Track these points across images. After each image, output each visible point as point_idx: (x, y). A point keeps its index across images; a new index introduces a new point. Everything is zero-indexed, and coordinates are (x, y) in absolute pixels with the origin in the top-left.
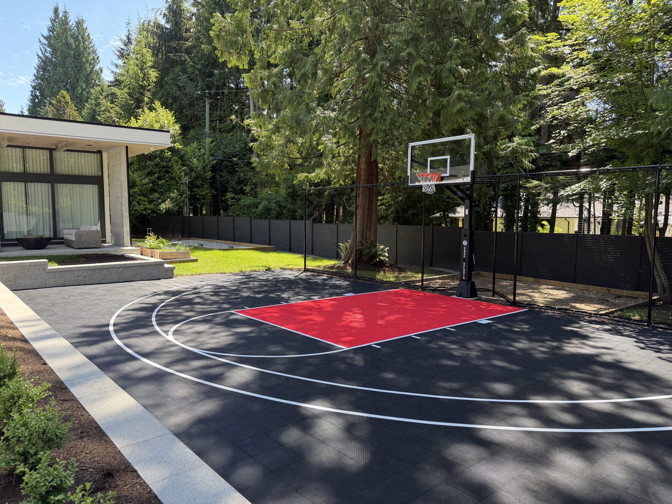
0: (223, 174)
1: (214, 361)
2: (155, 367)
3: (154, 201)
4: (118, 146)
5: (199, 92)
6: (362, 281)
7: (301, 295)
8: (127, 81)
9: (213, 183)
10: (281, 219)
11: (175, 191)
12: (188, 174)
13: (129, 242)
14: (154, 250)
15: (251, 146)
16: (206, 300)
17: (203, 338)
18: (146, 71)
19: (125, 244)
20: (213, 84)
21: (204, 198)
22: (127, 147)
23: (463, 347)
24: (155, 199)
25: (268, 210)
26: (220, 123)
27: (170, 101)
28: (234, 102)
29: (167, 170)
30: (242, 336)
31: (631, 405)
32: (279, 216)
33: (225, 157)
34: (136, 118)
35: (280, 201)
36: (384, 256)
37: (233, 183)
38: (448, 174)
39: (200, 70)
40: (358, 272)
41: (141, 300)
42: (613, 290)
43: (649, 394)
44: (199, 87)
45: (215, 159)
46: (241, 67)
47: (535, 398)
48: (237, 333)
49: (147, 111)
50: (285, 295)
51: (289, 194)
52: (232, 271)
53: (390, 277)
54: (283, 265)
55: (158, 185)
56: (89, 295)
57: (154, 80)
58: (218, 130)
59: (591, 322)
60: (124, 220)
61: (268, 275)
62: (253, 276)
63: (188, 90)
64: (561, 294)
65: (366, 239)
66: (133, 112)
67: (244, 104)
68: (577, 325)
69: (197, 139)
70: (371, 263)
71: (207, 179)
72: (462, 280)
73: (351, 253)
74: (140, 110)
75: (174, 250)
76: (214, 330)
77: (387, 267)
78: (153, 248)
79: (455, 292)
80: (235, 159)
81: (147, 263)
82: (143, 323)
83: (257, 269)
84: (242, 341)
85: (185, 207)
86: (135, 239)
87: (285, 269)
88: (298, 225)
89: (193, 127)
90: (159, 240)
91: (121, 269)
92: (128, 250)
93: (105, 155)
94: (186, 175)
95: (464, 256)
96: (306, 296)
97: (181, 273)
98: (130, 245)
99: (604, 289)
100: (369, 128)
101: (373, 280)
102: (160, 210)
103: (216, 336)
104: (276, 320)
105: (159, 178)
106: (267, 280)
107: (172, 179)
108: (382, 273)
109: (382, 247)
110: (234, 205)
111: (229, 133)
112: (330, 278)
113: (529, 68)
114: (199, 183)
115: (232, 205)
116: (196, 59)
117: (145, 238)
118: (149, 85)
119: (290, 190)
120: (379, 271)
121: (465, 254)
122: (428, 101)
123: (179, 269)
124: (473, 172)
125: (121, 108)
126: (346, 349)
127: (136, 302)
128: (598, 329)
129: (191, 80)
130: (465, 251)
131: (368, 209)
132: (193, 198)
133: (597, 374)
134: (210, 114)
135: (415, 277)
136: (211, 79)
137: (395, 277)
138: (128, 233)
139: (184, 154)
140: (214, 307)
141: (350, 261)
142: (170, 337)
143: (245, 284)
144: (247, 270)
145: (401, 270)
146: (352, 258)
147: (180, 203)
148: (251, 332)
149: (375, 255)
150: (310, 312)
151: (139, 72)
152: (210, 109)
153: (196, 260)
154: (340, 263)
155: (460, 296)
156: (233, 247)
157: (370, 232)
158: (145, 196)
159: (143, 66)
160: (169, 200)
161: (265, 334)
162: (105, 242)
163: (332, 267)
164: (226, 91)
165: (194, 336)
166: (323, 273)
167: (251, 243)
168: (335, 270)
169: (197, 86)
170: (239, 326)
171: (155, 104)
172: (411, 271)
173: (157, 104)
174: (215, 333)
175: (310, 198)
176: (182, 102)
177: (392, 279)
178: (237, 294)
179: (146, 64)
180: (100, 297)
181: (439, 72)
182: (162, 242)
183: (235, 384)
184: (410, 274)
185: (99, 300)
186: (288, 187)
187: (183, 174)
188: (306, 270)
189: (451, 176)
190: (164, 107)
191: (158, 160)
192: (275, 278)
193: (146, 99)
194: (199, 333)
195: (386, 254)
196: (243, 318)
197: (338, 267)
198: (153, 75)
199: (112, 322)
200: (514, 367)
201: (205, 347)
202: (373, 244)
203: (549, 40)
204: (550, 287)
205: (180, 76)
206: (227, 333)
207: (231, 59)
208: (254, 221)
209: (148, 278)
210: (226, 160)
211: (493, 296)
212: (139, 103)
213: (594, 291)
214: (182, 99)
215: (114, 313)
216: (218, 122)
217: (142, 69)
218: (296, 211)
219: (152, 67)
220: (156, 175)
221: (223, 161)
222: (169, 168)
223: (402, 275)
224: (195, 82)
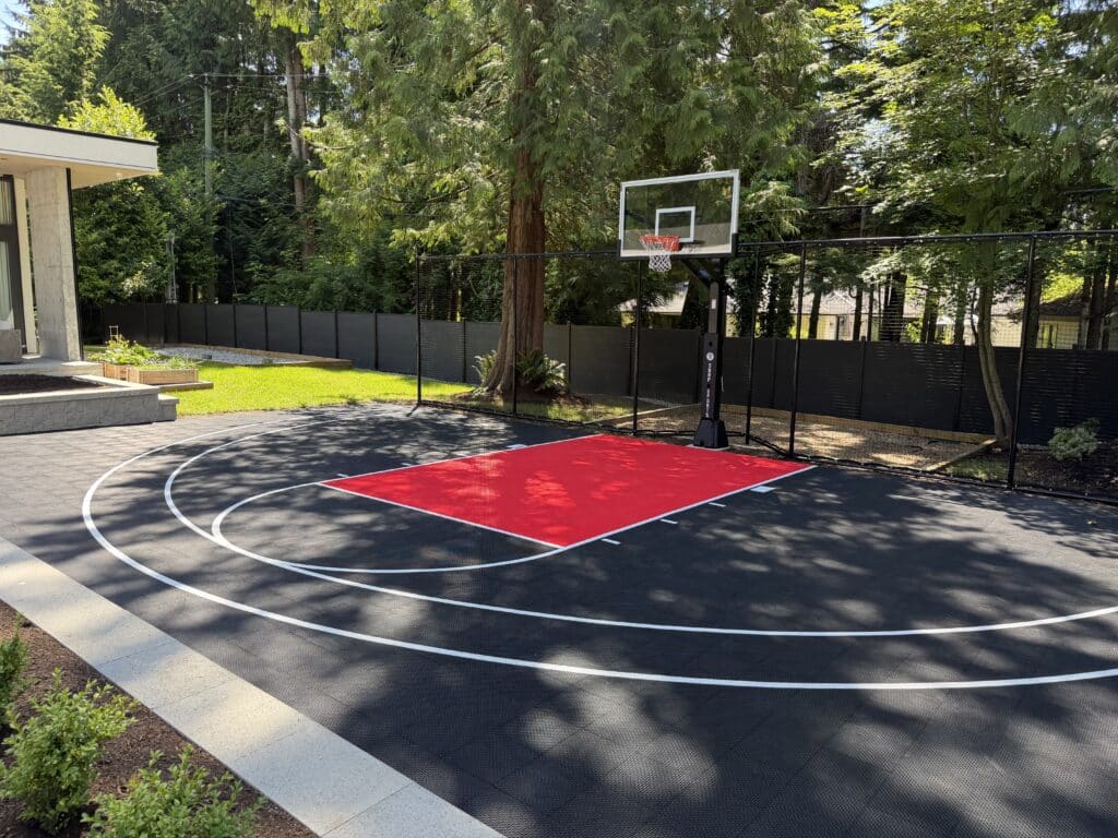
0: (237, 228)
1: (328, 585)
2: (214, 602)
3: (111, 274)
4: (50, 167)
5: (191, 76)
6: (528, 422)
7: (433, 450)
8: (46, 47)
9: (220, 243)
10: (354, 311)
11: (151, 257)
12: (174, 226)
13: (78, 353)
14: (128, 368)
15: (312, 176)
16: (258, 462)
17: (287, 539)
18: (83, 28)
19: (71, 356)
20: (216, 62)
21: (204, 271)
22: (68, 171)
23: (755, 536)
24: (112, 271)
25: (327, 294)
26: (230, 134)
27: (131, 88)
28: (257, 99)
29: (134, 217)
30: (360, 531)
31: (1070, 627)
32: (350, 305)
33: (242, 197)
34: (69, 115)
35: (350, 279)
36: (558, 378)
37: (259, 244)
38: (691, 239)
39: (189, 34)
40: (518, 406)
41: (129, 465)
42: (921, 431)
43: (1082, 608)
44: (189, 66)
45: (224, 200)
46: (295, 30)
47: (920, 624)
48: (346, 528)
49: (87, 104)
50: (406, 450)
51: (367, 267)
52: (285, 405)
53: (572, 413)
54: (376, 395)
55: (116, 245)
56: (17, 456)
57: (102, 46)
58: (225, 148)
59: (926, 486)
60: (67, 310)
61: (356, 413)
62: (326, 414)
63: (166, 71)
64: (848, 439)
65: (525, 349)
66: (61, 107)
67: (275, 102)
68: (906, 491)
69: (185, 162)
70: (536, 390)
71: (210, 236)
72: (704, 418)
73: (500, 373)
74: (74, 103)
75: (165, 366)
76: (301, 522)
77: (561, 396)
78: (124, 364)
79: (692, 438)
80: (262, 201)
81: (126, 392)
82: (153, 511)
83: (331, 401)
84: (364, 543)
85: (170, 287)
86: (90, 347)
87: (384, 402)
88: (389, 322)
89: (178, 141)
90: (134, 348)
91: (73, 405)
92: (77, 368)
93: (19, 184)
94: (170, 227)
95: (709, 379)
96: (444, 452)
97: (189, 411)
98: (79, 358)
99: (908, 430)
100: (541, 153)
101: (544, 419)
102: (122, 290)
103: (310, 533)
104: (408, 496)
105: (119, 233)
106: (356, 422)
107: (143, 234)
108: (556, 407)
109: (553, 363)
110: (263, 282)
111: (248, 152)
112: (471, 417)
113: (804, 64)
114: (195, 242)
115: (258, 284)
116: (181, 14)
117: (105, 345)
118: (90, 56)
119: (370, 260)
120: (550, 403)
121: (709, 375)
122: (644, 110)
123: (186, 402)
124: (736, 237)
125: (35, 96)
126: (561, 549)
127: (121, 470)
128: (941, 497)
129: (172, 52)
130: (710, 370)
131: (529, 297)
132: (183, 271)
133: (986, 575)
134: (213, 117)
135: (612, 414)
136: (211, 52)
137: (579, 413)
138: (74, 336)
139: (165, 189)
140: (278, 477)
141: (499, 387)
142: (219, 539)
143: (320, 431)
144: (314, 404)
145: (586, 402)
146: (502, 382)
147: (160, 280)
148: (374, 523)
149: (543, 377)
150: (463, 482)
151: (70, 29)
152: (213, 111)
153: (210, 386)
154: (482, 391)
155: (702, 445)
156: (271, 361)
157: (531, 336)
158: (94, 264)
159: (77, 19)
160: (140, 272)
161: (403, 527)
162: (25, 351)
163: (467, 398)
164: (240, 77)
165: (266, 537)
166: (454, 408)
167: (301, 353)
168: (474, 403)
169: (184, 63)
170: (342, 511)
171: (102, 92)
172: (602, 403)
173: (108, 93)
174: (305, 527)
175: (409, 274)
176: (156, 92)
177: (577, 418)
178: (314, 451)
179: (83, 16)
180: (43, 461)
181: (663, 59)
182: (142, 353)
183: (391, 631)
184: (600, 408)
185: (43, 465)
186: (367, 254)
187: (164, 225)
188: (421, 403)
189: (697, 243)
190: (121, 99)
191: (115, 198)
192: (370, 419)
193: (85, 82)
194: (272, 528)
195: (561, 375)
196: (346, 497)
197: (478, 398)
198: (99, 36)
199: (86, 511)
200: (855, 570)
201: (298, 556)
202: (538, 358)
203: (842, 17)
204: (824, 426)
205: (149, 42)
206: (328, 528)
207: (278, 12)
208: (304, 314)
209: (128, 421)
210: (244, 203)
211: (747, 443)
212: (72, 90)
213: (894, 432)
214: (155, 88)
215: (84, 492)
216: (226, 132)
217: (75, 24)
218: (381, 297)
219: (94, 22)
220: (113, 228)
221: (238, 205)
222: (138, 214)
223: (589, 410)
224: (180, 56)
